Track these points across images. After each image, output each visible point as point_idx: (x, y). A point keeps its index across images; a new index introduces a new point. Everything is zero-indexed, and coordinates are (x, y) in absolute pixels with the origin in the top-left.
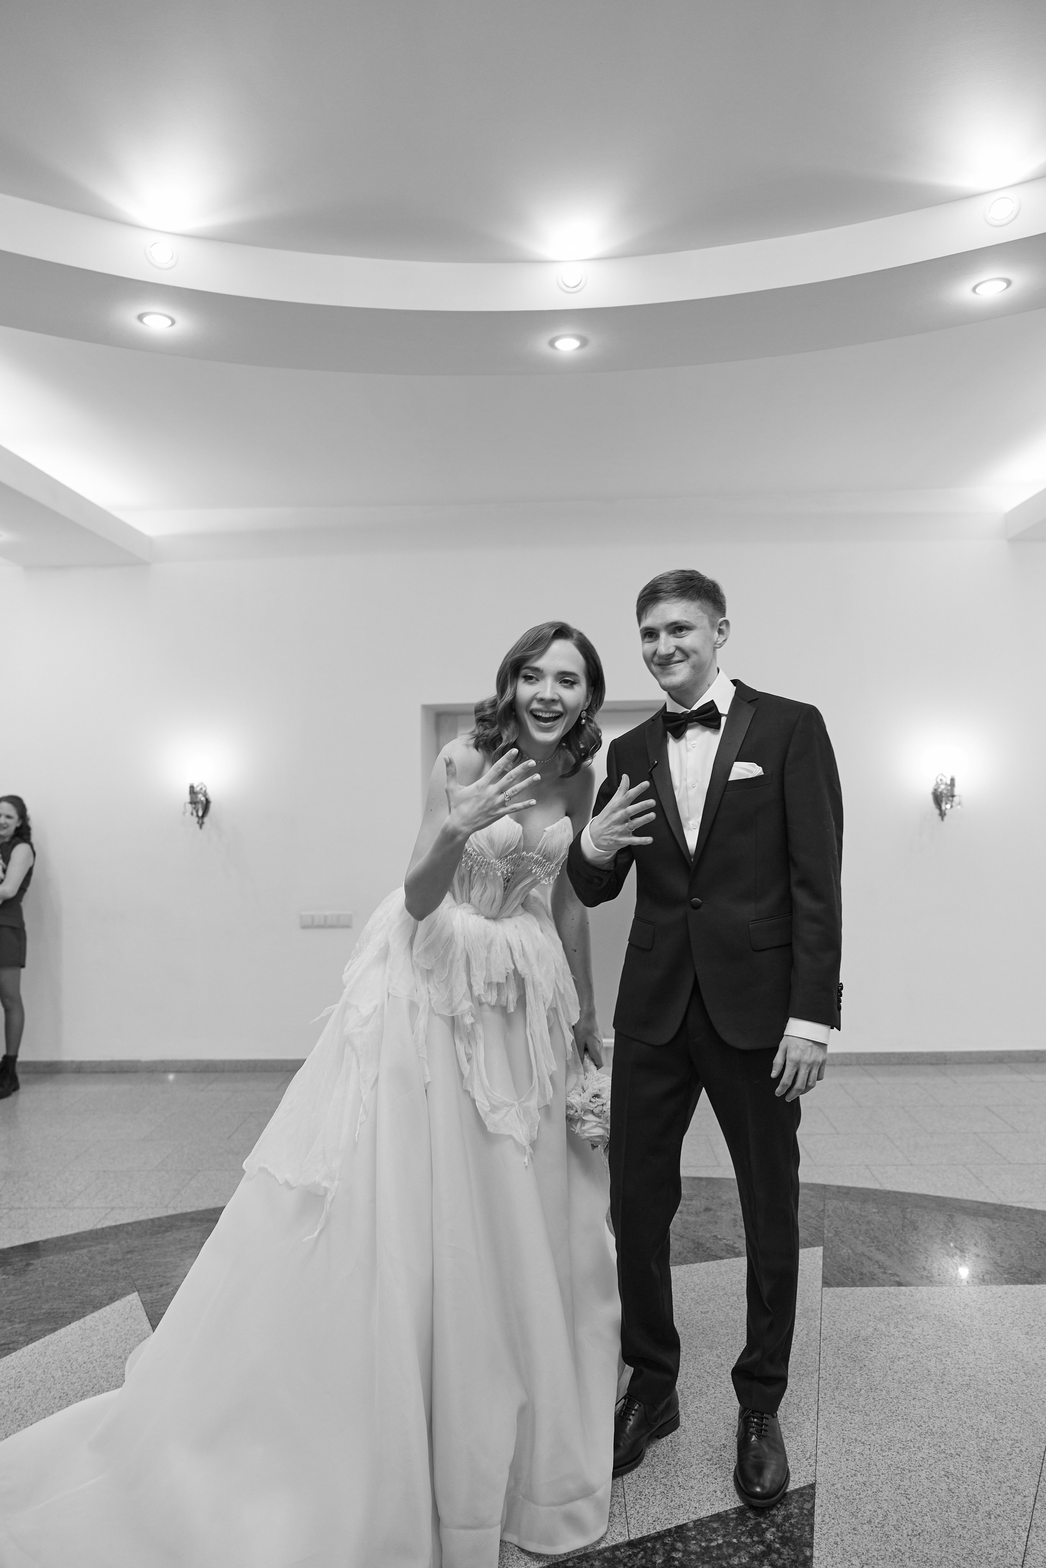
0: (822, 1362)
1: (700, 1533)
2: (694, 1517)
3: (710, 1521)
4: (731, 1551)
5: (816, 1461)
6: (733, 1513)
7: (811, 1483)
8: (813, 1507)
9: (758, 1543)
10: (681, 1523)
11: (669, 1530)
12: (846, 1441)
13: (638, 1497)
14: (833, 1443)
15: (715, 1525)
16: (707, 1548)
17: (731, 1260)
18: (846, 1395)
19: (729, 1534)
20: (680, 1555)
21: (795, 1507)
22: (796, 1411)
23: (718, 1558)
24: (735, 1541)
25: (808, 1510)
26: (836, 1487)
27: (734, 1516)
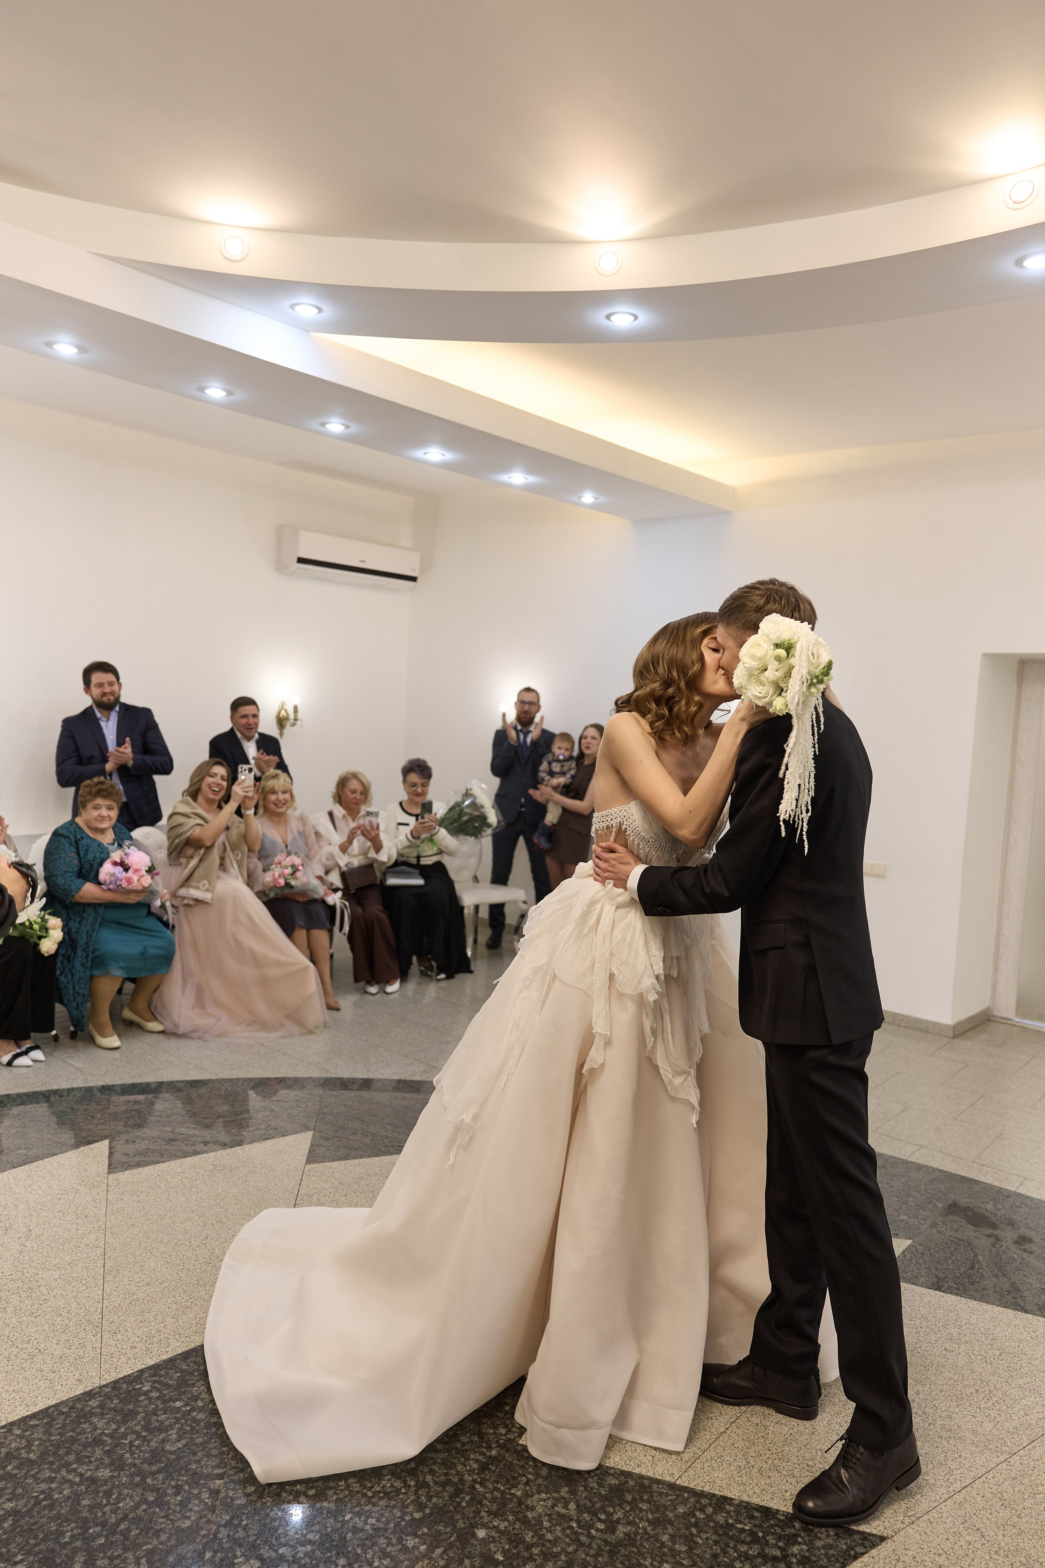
0: (1026, 1449)
1: (738, 1512)
2: (745, 1498)
3: (756, 1509)
4: (748, 1539)
5: (913, 1523)
6: (783, 1515)
7: (886, 1535)
8: (863, 1554)
9: (779, 1548)
10: (729, 1495)
11: (714, 1495)
12: (967, 1525)
13: (716, 1458)
14: (950, 1519)
15: (756, 1514)
16: (731, 1526)
17: (1036, 1317)
18: (1017, 1489)
19: (761, 1527)
20: (703, 1516)
21: (846, 1544)
22: (943, 1474)
23: (731, 1538)
24: (760, 1534)
25: (856, 1553)
26: (907, 1552)
27: (782, 1518)
